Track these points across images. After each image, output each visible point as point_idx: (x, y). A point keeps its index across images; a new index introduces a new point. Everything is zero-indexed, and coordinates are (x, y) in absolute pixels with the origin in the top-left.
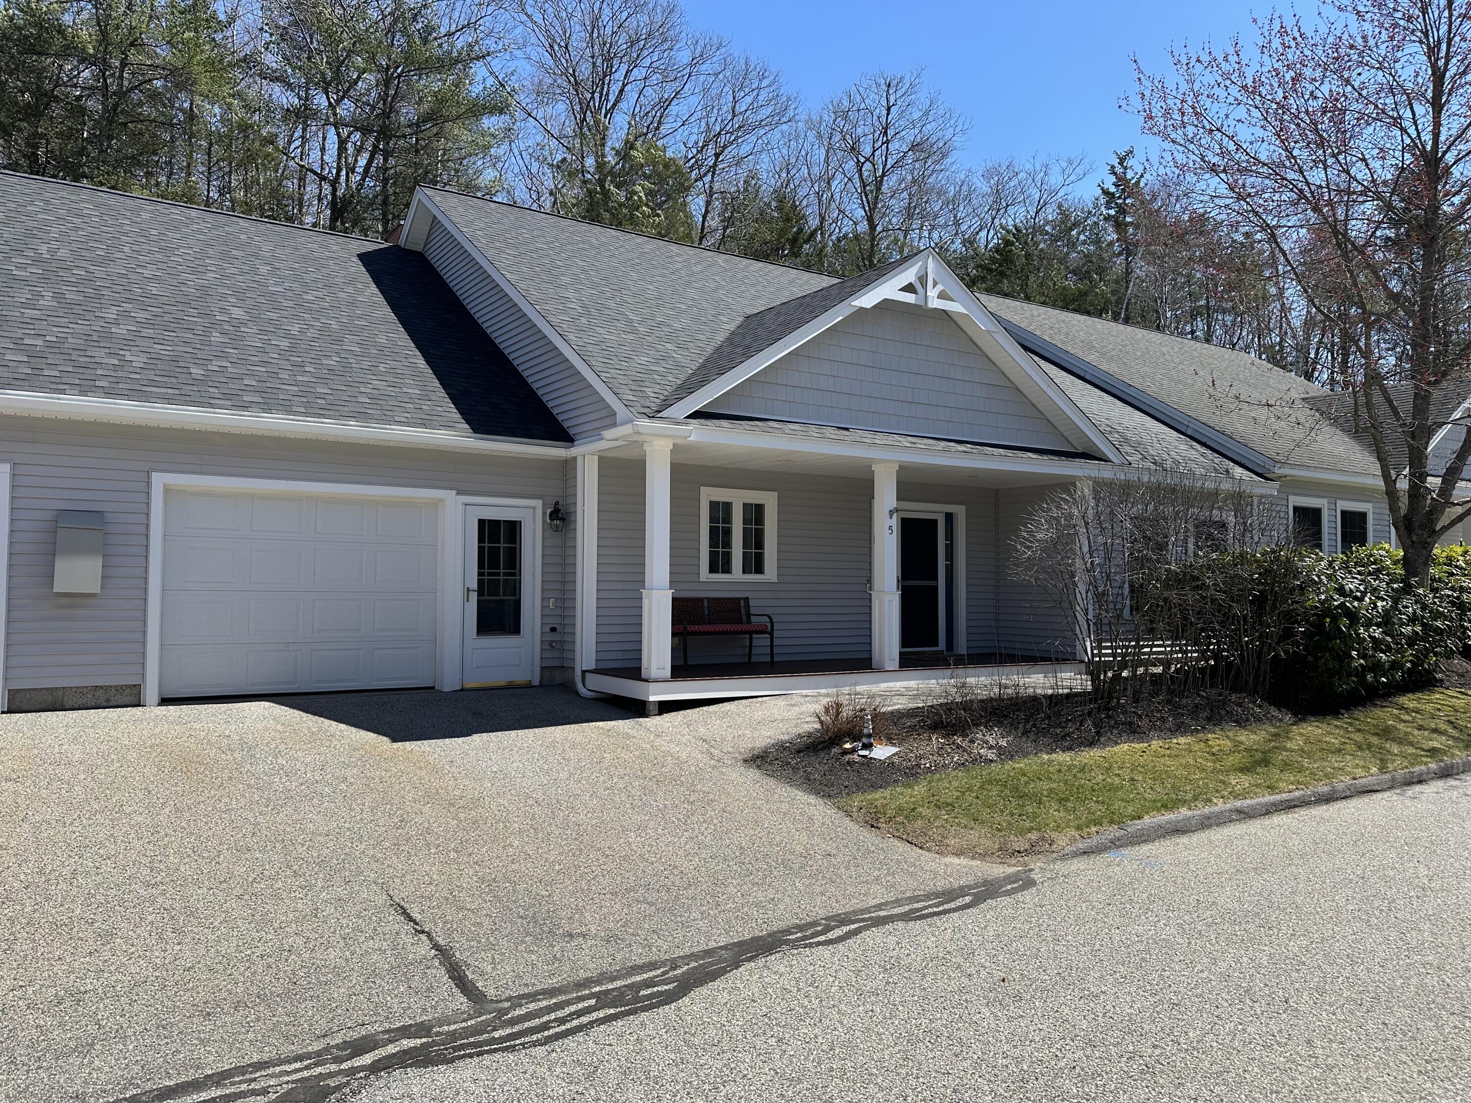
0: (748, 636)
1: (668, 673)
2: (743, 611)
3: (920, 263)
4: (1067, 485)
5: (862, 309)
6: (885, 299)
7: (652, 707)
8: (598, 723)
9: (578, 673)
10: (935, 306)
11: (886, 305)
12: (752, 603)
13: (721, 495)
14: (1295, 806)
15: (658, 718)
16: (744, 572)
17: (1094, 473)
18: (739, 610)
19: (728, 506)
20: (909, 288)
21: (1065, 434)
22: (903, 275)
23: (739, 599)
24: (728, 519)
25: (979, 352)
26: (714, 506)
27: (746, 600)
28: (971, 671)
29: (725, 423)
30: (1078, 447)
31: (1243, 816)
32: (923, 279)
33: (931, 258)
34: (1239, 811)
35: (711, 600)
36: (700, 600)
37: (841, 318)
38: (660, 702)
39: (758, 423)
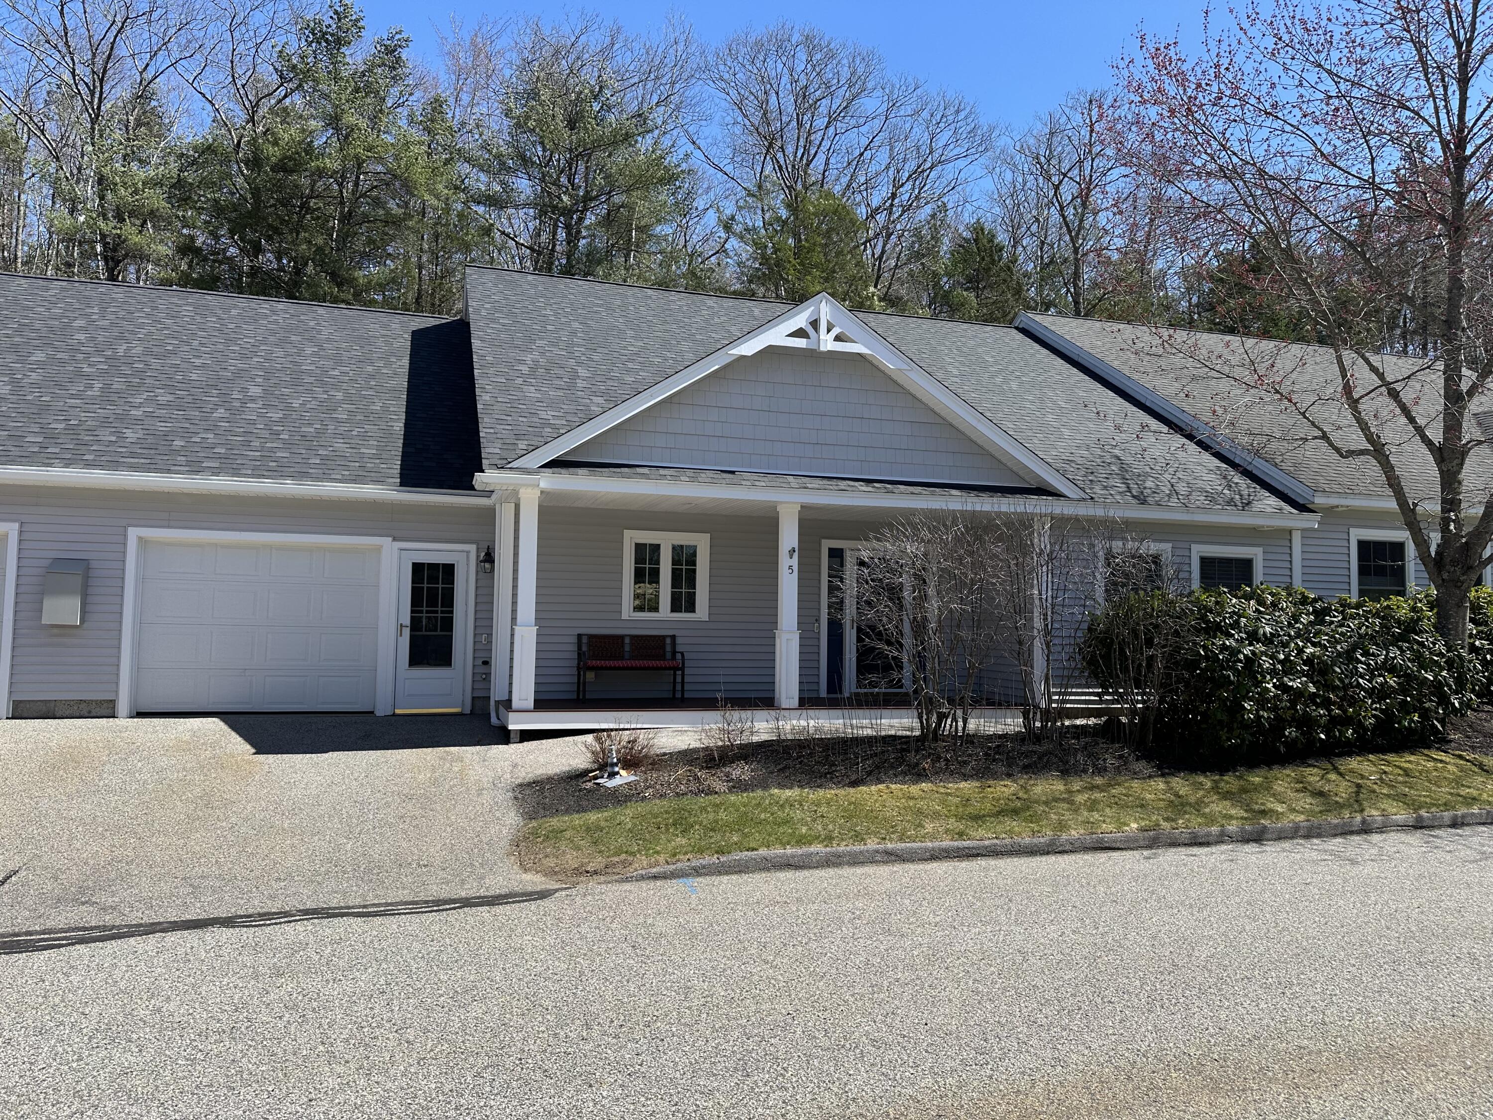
0: (672, 672)
1: (531, 704)
2: (668, 648)
3: (813, 308)
5: (743, 357)
6: (770, 346)
7: (512, 735)
9: (492, 703)
10: (829, 349)
11: (771, 351)
12: (679, 641)
13: (648, 537)
15: (520, 746)
16: (673, 611)
17: (1057, 511)
18: (663, 646)
19: (656, 548)
20: (800, 333)
21: (1014, 469)
22: (791, 321)
23: (664, 637)
24: (656, 561)
25: (901, 390)
26: (640, 548)
27: (673, 637)
30: (1032, 482)
32: (815, 324)
33: (824, 301)
35: (633, 637)
36: (621, 637)
37: (717, 367)
38: (521, 731)
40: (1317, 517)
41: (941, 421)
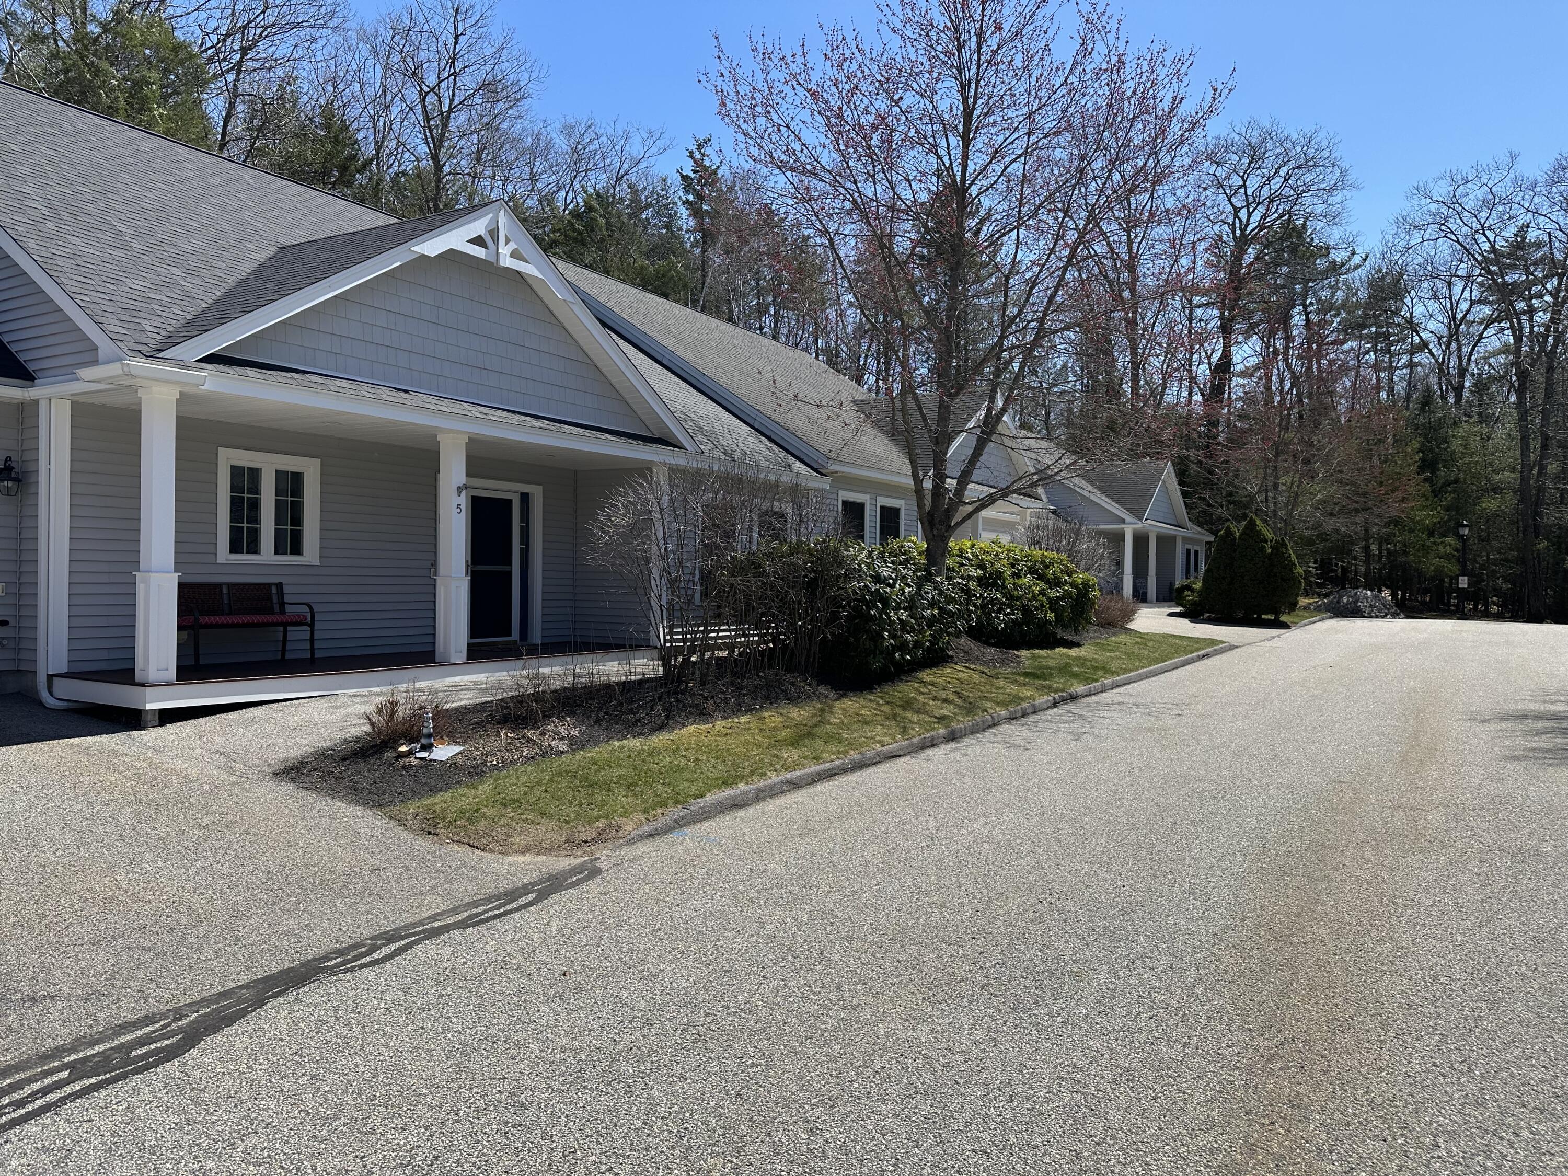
0: (281, 629)
1: (172, 674)
2: (275, 599)
3: (491, 215)
4: (644, 470)
5: (423, 257)
6: (451, 250)
7: (149, 717)
8: (71, 740)
9: (42, 679)
10: (507, 265)
11: (451, 256)
12: (286, 589)
13: (246, 459)
14: (836, 774)
15: (159, 730)
16: (276, 553)
17: (669, 460)
18: (270, 598)
19: (255, 474)
20: (478, 241)
21: (642, 418)
22: (471, 226)
23: (268, 586)
24: (255, 488)
25: (555, 322)
26: (236, 472)
27: (280, 586)
28: (544, 661)
29: (251, 372)
30: (655, 432)
31: (792, 786)
32: (494, 233)
33: (502, 211)
34: (789, 782)
35: (231, 586)
36: (218, 586)
37: (398, 264)
38: (160, 710)
39: (295, 375)
40: (829, 479)
41: (589, 362)
